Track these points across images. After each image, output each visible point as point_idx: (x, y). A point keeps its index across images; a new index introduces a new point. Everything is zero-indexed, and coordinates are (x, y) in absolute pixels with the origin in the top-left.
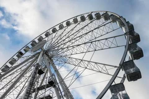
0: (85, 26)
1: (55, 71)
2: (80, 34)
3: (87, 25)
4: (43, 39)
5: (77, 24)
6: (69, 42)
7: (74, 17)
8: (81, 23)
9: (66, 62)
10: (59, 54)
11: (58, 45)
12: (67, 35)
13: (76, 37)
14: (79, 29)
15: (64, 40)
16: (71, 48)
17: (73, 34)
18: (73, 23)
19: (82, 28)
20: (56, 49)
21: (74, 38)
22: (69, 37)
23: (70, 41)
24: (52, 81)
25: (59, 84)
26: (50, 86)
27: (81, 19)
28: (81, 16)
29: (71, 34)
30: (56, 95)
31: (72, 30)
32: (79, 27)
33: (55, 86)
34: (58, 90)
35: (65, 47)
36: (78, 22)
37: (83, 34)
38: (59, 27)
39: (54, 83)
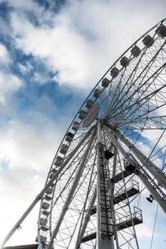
0: (157, 54)
1: (130, 148)
2: (153, 70)
3: (161, 49)
4: (93, 103)
5: (140, 56)
6: (137, 93)
7: (131, 47)
9: (143, 129)
10: (125, 117)
11: (119, 105)
12: (130, 81)
14: (146, 63)
15: (127, 93)
16: (144, 100)
17: (139, 77)
18: (132, 56)
19: (153, 60)
20: (118, 111)
21: (143, 83)
22: (134, 84)
23: (138, 90)
24: (130, 166)
25: (144, 168)
27: (144, 43)
28: (143, 38)
29: (135, 78)
30: (144, 186)
31: (135, 70)
32: (146, 59)
33: (138, 173)
34: (145, 178)
35: (132, 103)
36: (140, 52)
38: (111, 75)
39: (135, 168)
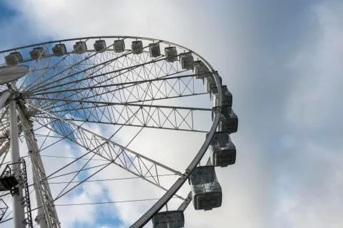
0: (137, 66)
1: (30, 152)
2: (122, 79)
3: (143, 65)
5: (120, 54)
6: (88, 91)
7: (118, 37)
8: (131, 56)
9: (67, 137)
10: (54, 110)
11: (57, 89)
12: (90, 72)
13: (109, 83)
14: (121, 67)
15: (77, 82)
16: (91, 105)
17: (104, 75)
18: (112, 48)
19: (130, 69)
20: (50, 96)
21: (102, 84)
22: (92, 78)
23: (92, 88)
24: (12, 178)
25: (31, 189)
26: (3, 187)
27: (133, 46)
28: (135, 40)
29: (99, 73)
30: (12, 215)
31: (105, 64)
32: (123, 62)
33: (16, 193)
34: (22, 202)
35: (75, 98)
36: (123, 51)
37: (128, 81)
38: (75, 47)
39: (17, 183)
